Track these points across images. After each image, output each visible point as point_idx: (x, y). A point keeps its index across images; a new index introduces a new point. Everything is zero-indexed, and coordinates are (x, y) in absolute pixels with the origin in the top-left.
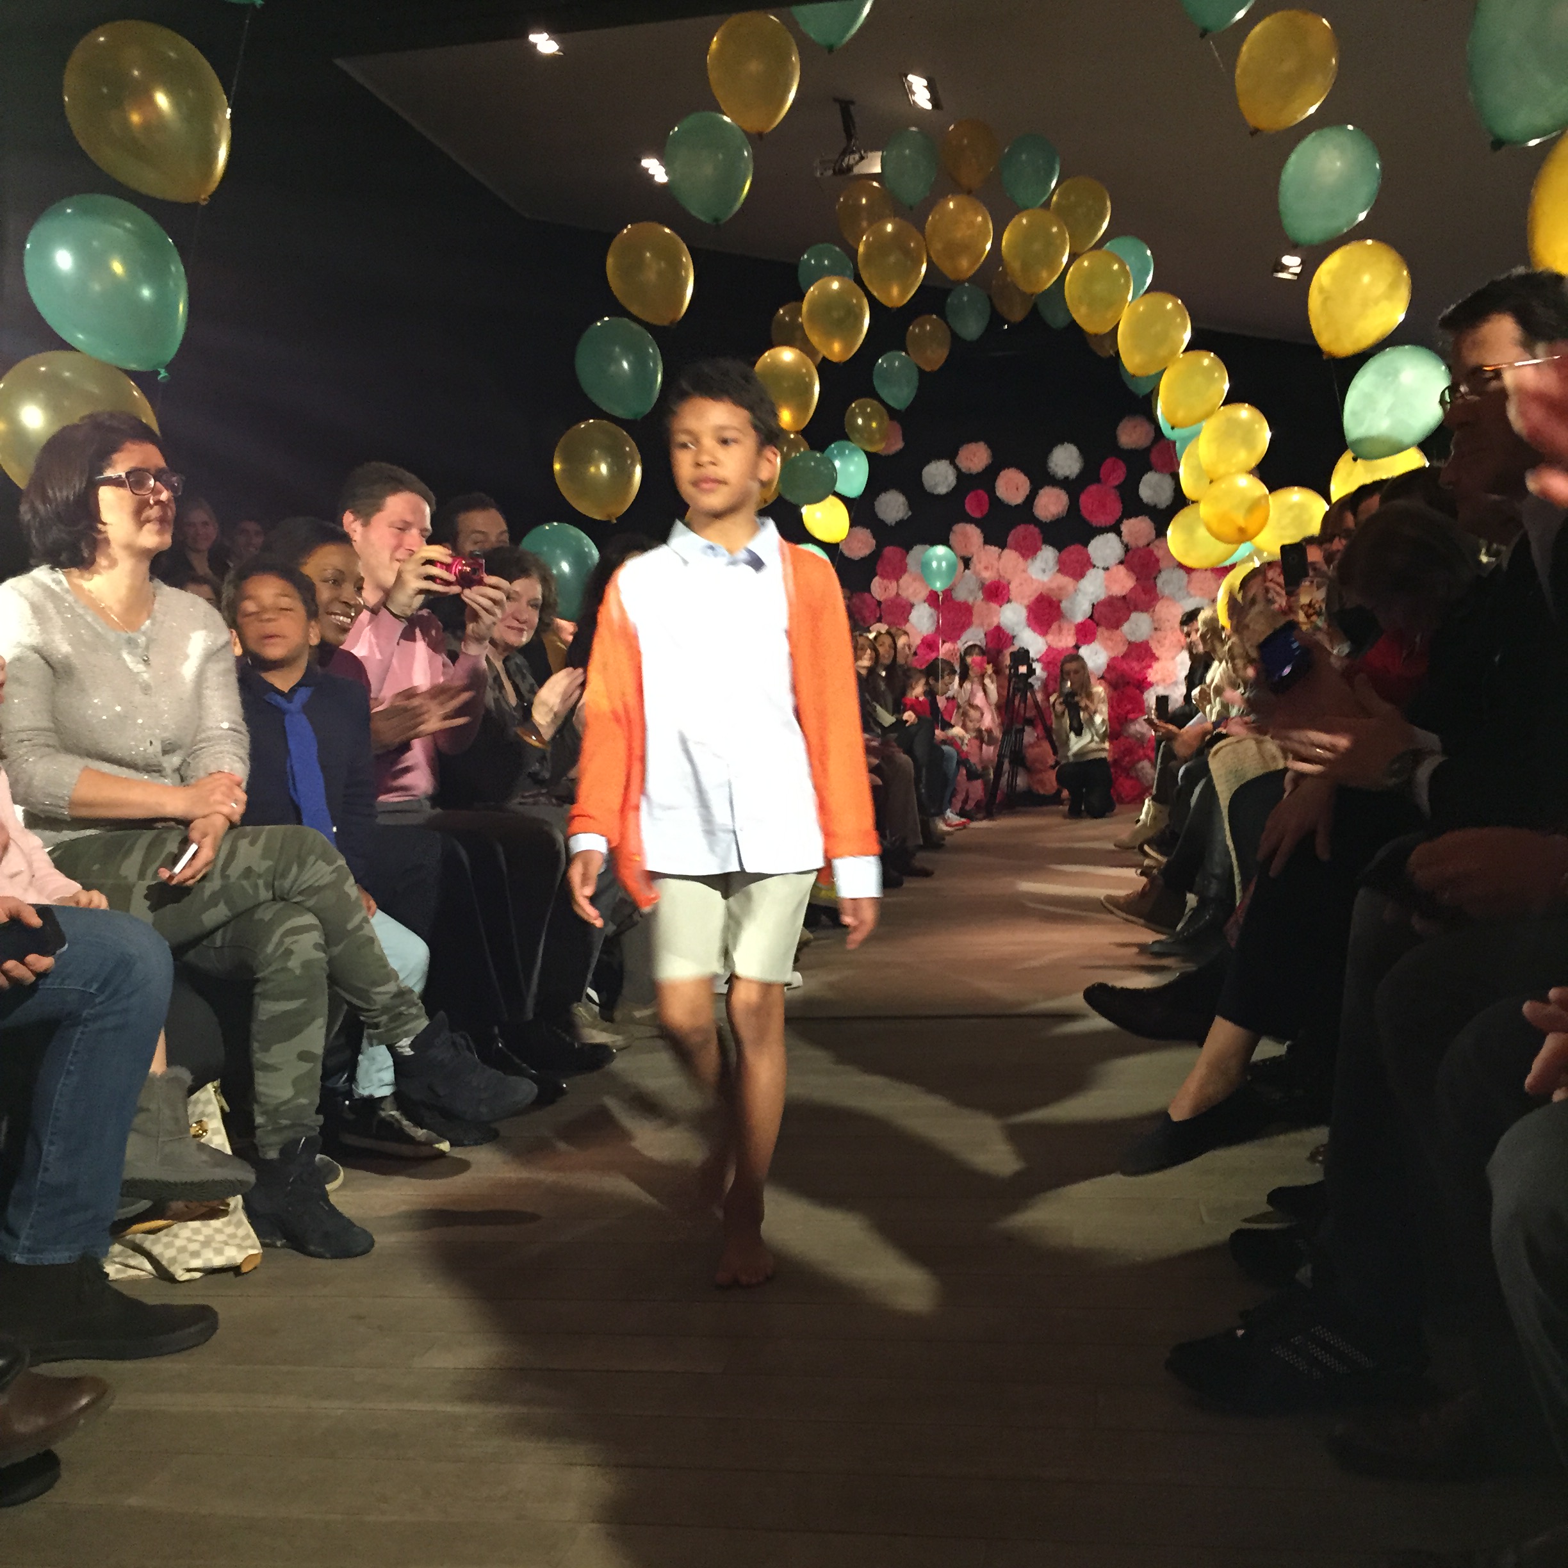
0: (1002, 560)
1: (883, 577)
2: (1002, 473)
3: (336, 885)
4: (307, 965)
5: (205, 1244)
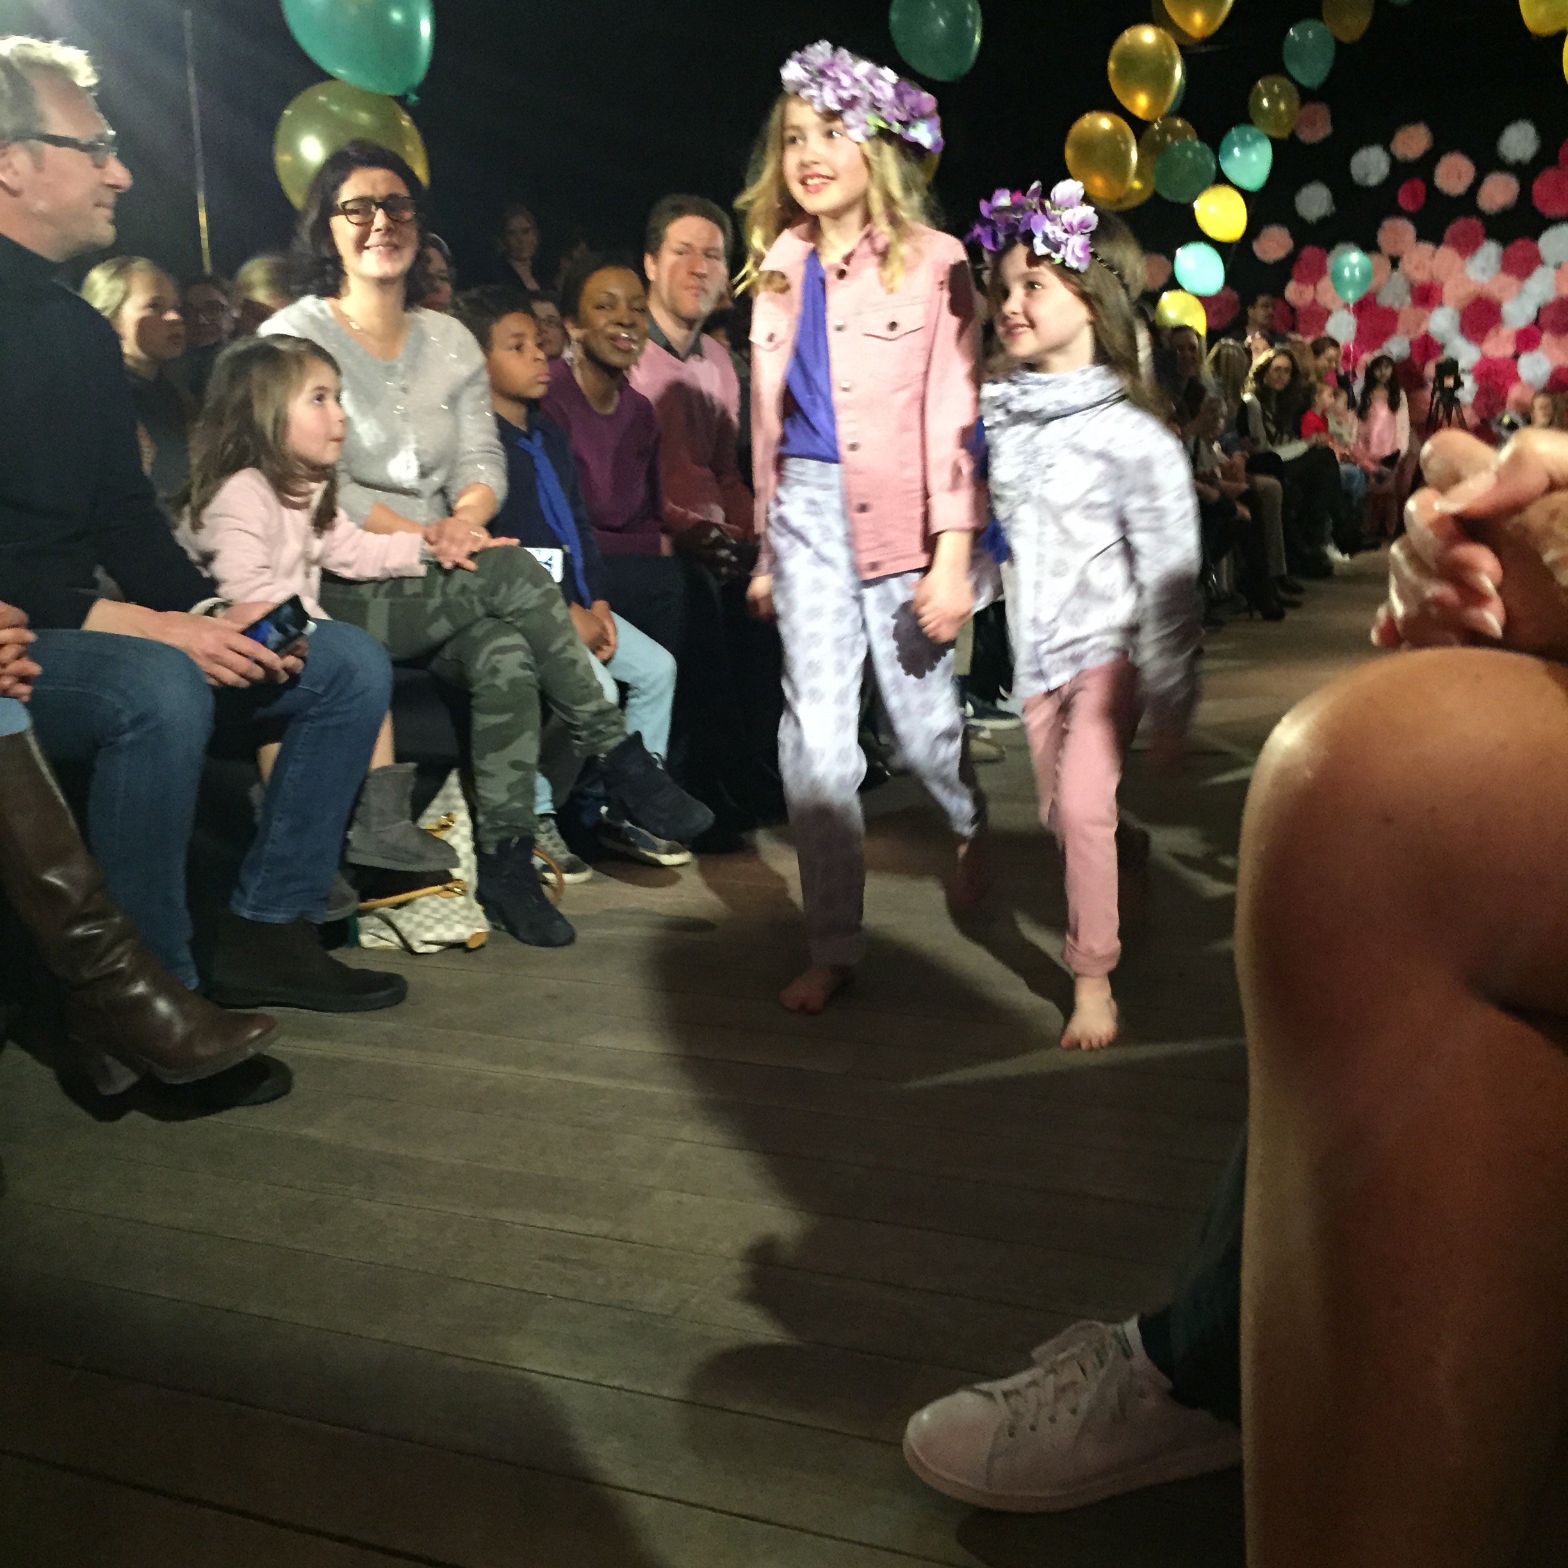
0: (1436, 261)
1: (1299, 281)
2: (1443, 159)
3: (544, 609)
4: (513, 682)
5: (439, 921)
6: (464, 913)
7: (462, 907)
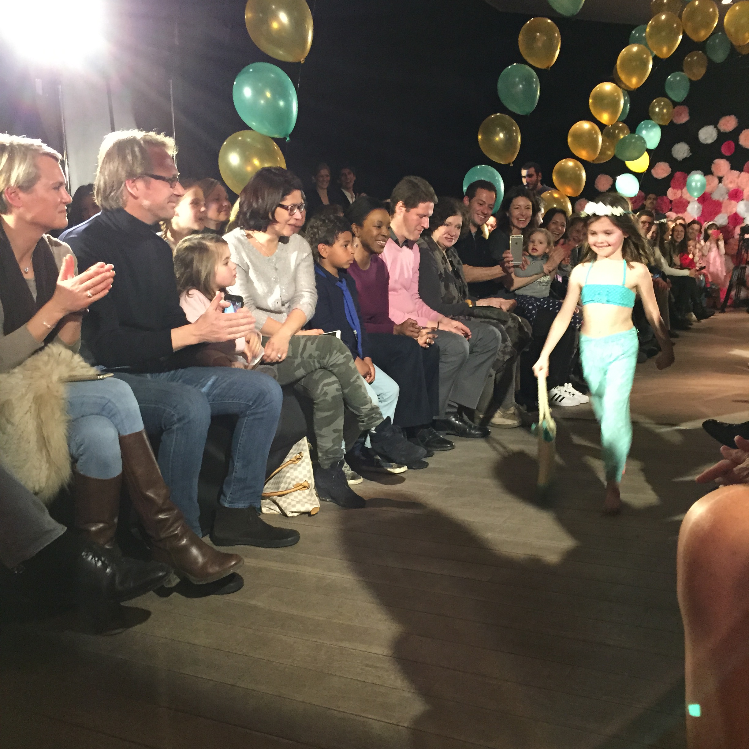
0: (740, 178)
1: (674, 188)
2: (743, 132)
3: (346, 364)
4: (333, 397)
5: (298, 502)
6: (309, 498)
7: (308, 495)
